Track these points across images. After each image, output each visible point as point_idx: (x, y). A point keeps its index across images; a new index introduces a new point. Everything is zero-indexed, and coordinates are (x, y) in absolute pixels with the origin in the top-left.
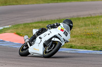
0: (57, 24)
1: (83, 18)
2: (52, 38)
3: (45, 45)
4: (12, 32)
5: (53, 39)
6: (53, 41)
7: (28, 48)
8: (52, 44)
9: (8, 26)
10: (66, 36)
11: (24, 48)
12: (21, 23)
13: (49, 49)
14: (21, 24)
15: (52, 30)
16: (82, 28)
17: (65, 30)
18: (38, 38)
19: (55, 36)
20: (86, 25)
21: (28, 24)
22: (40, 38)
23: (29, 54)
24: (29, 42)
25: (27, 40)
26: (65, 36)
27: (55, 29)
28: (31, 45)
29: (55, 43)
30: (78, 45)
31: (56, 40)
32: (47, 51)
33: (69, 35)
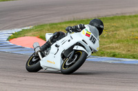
0: (80, 25)
1: (130, 17)
2: (73, 46)
3: (63, 56)
4: (34, 35)
5: (75, 48)
6: (76, 51)
7: (39, 59)
8: (74, 54)
9: (29, 28)
10: (94, 43)
11: (34, 60)
12: (46, 22)
13: (69, 62)
14: (46, 25)
15: (74, 35)
16: (129, 30)
17: (91, 34)
18: (53, 46)
19: (78, 44)
20: (133, 26)
21: (56, 24)
22: (56, 46)
23: (41, 68)
24: (40, 52)
25: (38, 49)
26: (92, 43)
27: (78, 33)
28: (43, 56)
29: (78, 52)
30: (124, 52)
31: (80, 48)
32: (67, 64)
33: (97, 42)
